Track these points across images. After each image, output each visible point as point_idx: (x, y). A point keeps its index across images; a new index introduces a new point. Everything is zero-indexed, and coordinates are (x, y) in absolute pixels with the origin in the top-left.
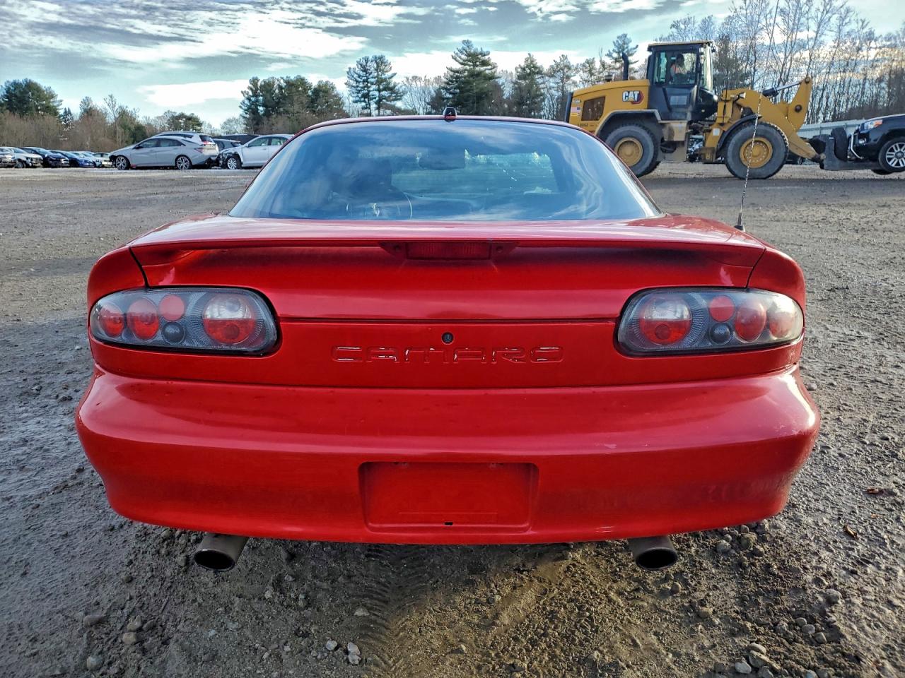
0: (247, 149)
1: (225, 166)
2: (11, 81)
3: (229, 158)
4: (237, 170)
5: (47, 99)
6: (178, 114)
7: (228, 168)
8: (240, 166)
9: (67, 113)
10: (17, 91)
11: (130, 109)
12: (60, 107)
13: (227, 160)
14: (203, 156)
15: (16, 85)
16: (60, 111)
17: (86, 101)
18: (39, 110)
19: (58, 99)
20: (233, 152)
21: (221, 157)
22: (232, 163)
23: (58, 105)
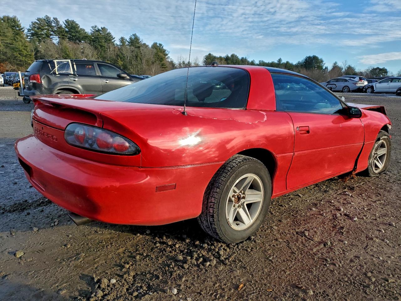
0: (379, 84)
1: (366, 92)
2: (308, 56)
3: (368, 88)
4: (371, 94)
5: (320, 63)
6: (375, 67)
7: (367, 93)
8: (373, 92)
9: (326, 68)
10: (309, 60)
11: (352, 66)
12: (324, 66)
13: (367, 89)
14: (357, 86)
15: (309, 57)
16: (323, 68)
17: (335, 63)
18: (316, 67)
19: (324, 63)
20: (371, 85)
21: (365, 87)
22: (369, 90)
23: (323, 65)
